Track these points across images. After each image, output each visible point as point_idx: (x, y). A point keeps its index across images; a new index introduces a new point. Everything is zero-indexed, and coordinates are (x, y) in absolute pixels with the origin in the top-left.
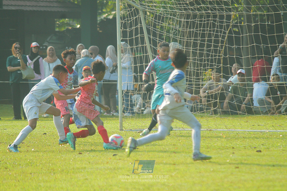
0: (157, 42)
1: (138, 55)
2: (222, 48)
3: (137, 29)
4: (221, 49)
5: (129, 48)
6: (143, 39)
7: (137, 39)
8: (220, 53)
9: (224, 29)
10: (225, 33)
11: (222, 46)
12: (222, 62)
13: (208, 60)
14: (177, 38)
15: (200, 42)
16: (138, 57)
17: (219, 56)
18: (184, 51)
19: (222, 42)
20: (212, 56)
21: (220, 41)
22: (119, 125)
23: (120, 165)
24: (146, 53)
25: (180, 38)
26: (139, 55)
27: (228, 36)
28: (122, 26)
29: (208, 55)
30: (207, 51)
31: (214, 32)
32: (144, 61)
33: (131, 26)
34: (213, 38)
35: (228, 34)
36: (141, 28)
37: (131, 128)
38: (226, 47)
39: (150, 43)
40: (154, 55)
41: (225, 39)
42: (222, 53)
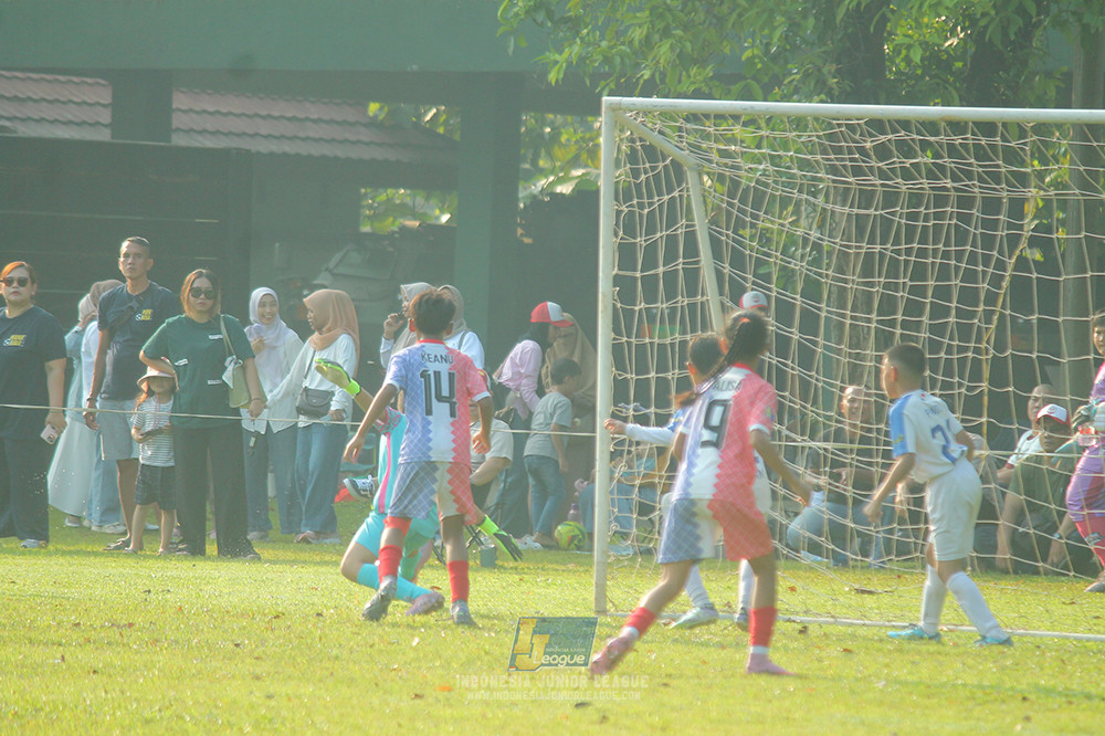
1: (672, 335)
2: (989, 322)
3: (672, 240)
4: (984, 326)
5: (640, 310)
6: (693, 276)
7: (670, 277)
8: (979, 340)
9: (1001, 252)
10: (1001, 265)
11: (988, 316)
12: (986, 373)
13: (934, 365)
14: (821, 275)
15: (906, 295)
16: (672, 344)
17: (977, 351)
18: (847, 326)
19: (991, 299)
20: (949, 350)
21: (983, 295)
22: (591, 596)
24: (705, 326)
25: (833, 279)
26: (678, 337)
27: (1013, 277)
28: (617, 224)
29: (935, 347)
30: (932, 329)
31: (959, 260)
33: (651, 230)
34: (956, 282)
35: (1015, 270)
36: (691, 237)
38: (1002, 317)
39: (721, 293)
41: (1000, 288)
42: (988, 342)
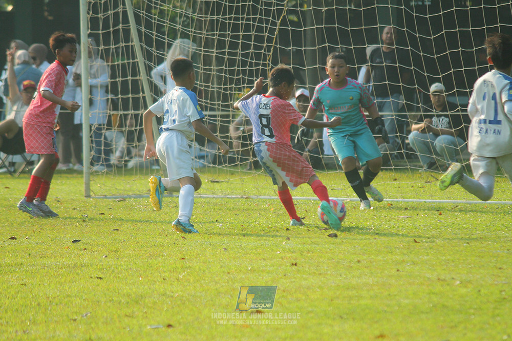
0: (153, 38)
1: (118, 61)
2: (269, 51)
3: (116, 15)
4: (267, 53)
5: (102, 50)
6: (127, 32)
7: (116, 32)
8: (265, 59)
9: (274, 18)
10: (274, 24)
11: (269, 48)
13: (244, 72)
14: (189, 31)
15: (229, 39)
16: (118, 65)
17: (264, 65)
18: (202, 55)
19: (270, 40)
20: (251, 65)
21: (266, 39)
22: (83, 189)
23: (86, 260)
24: (134, 57)
25: (195, 33)
26: (120, 62)
27: (280, 29)
28: (89, 9)
29: (244, 64)
30: (243, 55)
31: (254, 21)
32: (130, 72)
33: (106, 10)
34: (253, 33)
35: (280, 26)
36: (125, 13)
37: (106, 194)
38: (275, 48)
39: (141, 41)
40: (147, 62)
41: (274, 35)
42: (269, 61)
